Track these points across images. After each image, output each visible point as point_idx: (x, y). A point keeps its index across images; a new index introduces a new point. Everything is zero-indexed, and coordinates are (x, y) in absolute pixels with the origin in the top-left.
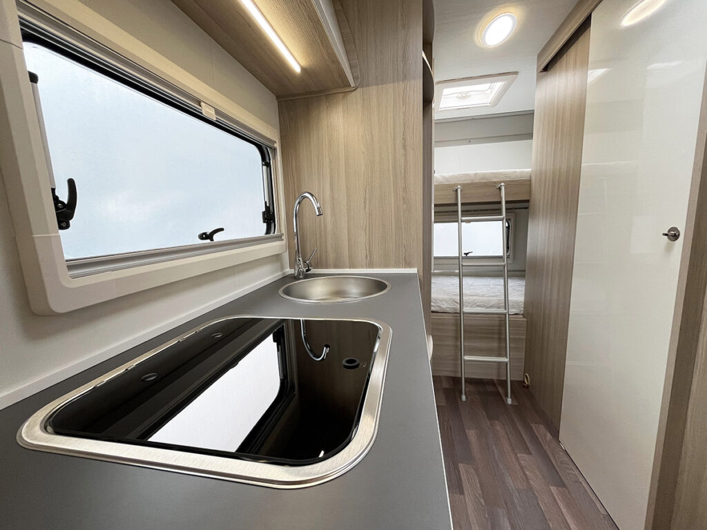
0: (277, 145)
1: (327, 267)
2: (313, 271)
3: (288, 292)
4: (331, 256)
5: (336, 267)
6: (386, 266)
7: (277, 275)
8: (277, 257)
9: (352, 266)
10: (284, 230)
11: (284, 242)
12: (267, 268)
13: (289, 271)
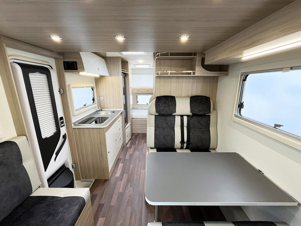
0: (95, 87)
1: (105, 109)
2: (103, 109)
3: (97, 113)
4: (106, 107)
5: (107, 109)
6: (117, 108)
7: (96, 110)
8: (95, 107)
9: (110, 109)
10: (96, 102)
11: (97, 104)
12: (94, 109)
13: (98, 110)
